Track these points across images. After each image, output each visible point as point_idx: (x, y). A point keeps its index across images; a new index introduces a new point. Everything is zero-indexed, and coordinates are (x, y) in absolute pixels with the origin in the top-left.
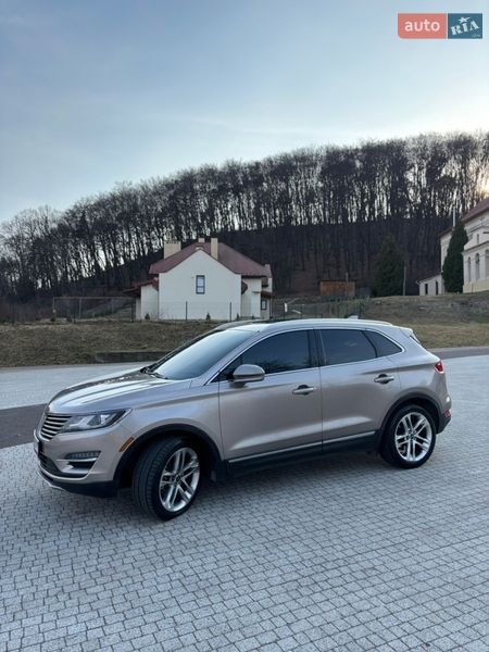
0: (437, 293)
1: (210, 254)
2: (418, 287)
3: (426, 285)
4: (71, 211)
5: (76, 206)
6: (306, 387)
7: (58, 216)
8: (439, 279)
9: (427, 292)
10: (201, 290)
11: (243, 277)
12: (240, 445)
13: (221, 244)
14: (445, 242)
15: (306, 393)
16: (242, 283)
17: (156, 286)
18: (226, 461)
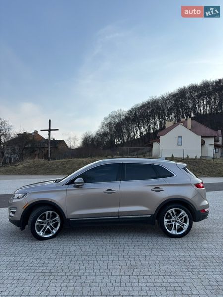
1: (187, 127)
4: (130, 111)
5: (132, 109)
6: (111, 190)
7: (125, 113)
10: (179, 144)
11: (202, 137)
12: (74, 213)
13: (193, 121)
15: (111, 193)
16: (202, 140)
17: (159, 141)
18: (68, 219)
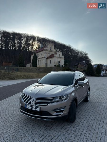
0: (30, 67)
2: (26, 65)
3: (28, 65)
8: (31, 64)
9: (28, 66)
14: (32, 57)
